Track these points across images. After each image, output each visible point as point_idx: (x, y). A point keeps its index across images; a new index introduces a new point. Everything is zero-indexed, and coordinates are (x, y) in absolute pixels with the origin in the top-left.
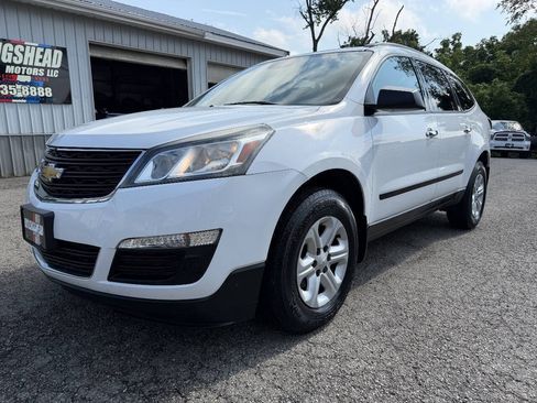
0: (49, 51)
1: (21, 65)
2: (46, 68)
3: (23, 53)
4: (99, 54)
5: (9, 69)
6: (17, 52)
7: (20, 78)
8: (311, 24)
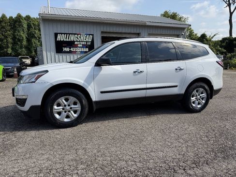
0: (88, 36)
1: (79, 41)
2: (87, 42)
3: (80, 37)
4: (105, 35)
5: (76, 43)
6: (78, 37)
7: (79, 46)
8: (229, 5)
